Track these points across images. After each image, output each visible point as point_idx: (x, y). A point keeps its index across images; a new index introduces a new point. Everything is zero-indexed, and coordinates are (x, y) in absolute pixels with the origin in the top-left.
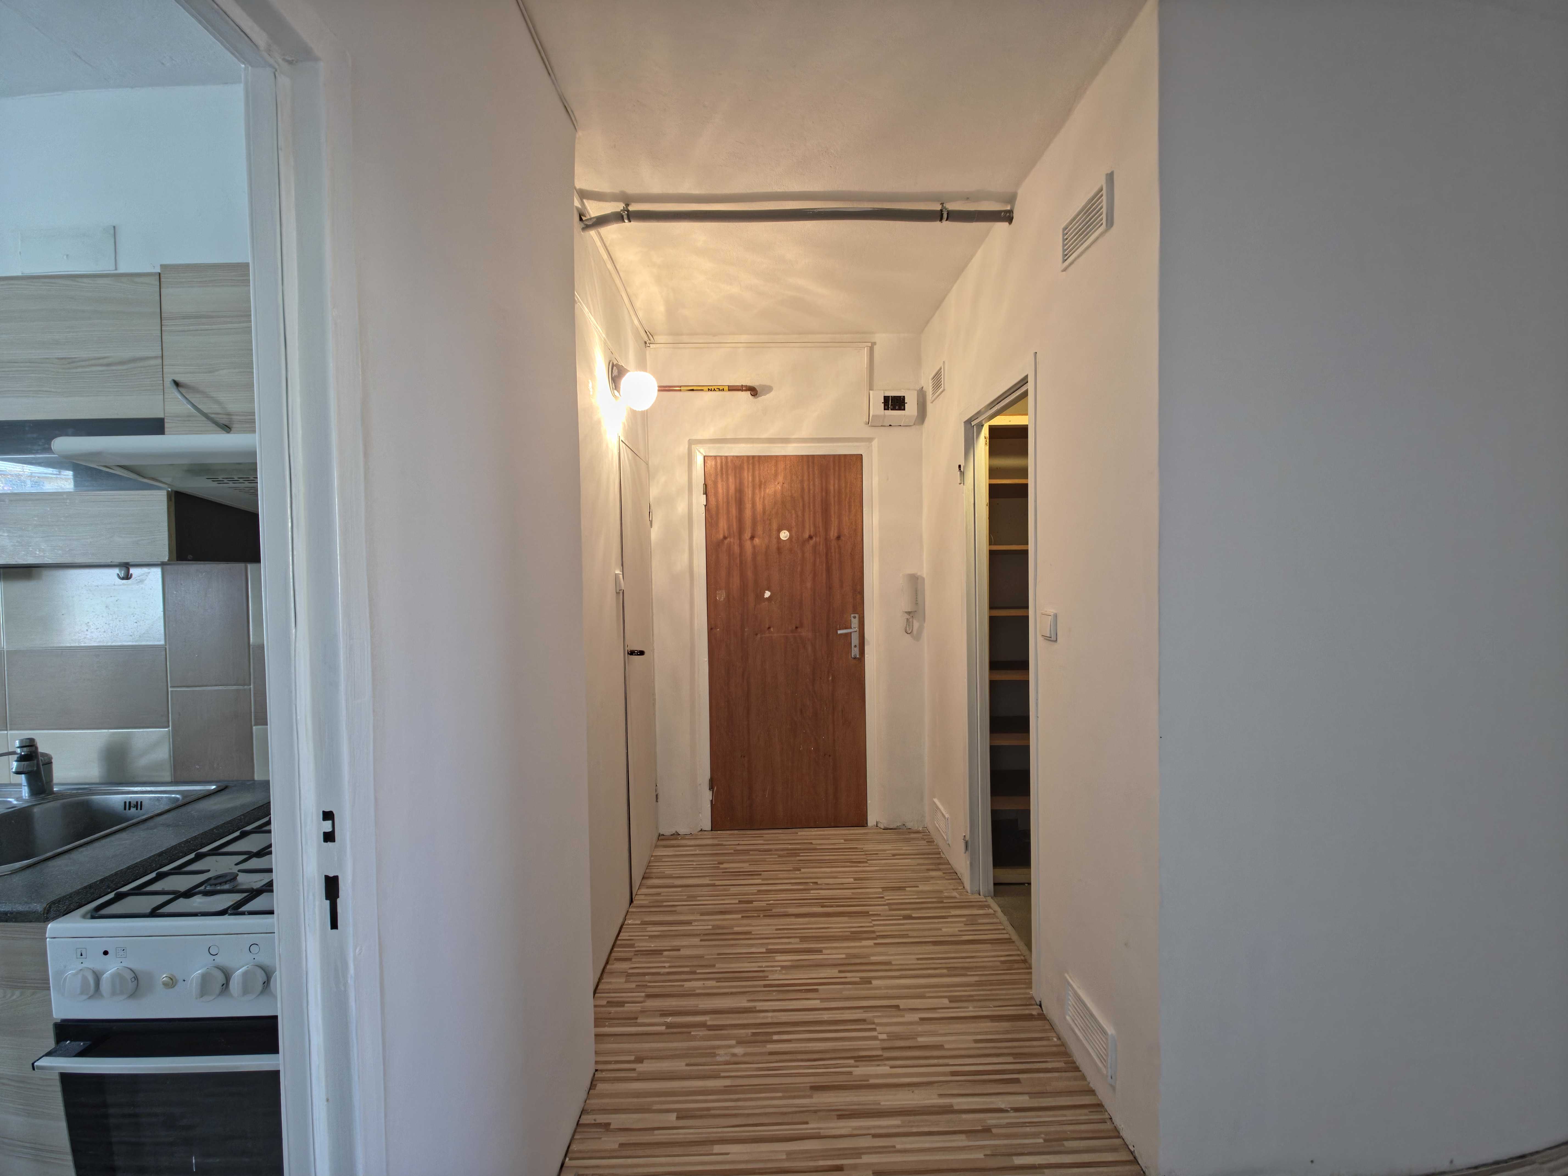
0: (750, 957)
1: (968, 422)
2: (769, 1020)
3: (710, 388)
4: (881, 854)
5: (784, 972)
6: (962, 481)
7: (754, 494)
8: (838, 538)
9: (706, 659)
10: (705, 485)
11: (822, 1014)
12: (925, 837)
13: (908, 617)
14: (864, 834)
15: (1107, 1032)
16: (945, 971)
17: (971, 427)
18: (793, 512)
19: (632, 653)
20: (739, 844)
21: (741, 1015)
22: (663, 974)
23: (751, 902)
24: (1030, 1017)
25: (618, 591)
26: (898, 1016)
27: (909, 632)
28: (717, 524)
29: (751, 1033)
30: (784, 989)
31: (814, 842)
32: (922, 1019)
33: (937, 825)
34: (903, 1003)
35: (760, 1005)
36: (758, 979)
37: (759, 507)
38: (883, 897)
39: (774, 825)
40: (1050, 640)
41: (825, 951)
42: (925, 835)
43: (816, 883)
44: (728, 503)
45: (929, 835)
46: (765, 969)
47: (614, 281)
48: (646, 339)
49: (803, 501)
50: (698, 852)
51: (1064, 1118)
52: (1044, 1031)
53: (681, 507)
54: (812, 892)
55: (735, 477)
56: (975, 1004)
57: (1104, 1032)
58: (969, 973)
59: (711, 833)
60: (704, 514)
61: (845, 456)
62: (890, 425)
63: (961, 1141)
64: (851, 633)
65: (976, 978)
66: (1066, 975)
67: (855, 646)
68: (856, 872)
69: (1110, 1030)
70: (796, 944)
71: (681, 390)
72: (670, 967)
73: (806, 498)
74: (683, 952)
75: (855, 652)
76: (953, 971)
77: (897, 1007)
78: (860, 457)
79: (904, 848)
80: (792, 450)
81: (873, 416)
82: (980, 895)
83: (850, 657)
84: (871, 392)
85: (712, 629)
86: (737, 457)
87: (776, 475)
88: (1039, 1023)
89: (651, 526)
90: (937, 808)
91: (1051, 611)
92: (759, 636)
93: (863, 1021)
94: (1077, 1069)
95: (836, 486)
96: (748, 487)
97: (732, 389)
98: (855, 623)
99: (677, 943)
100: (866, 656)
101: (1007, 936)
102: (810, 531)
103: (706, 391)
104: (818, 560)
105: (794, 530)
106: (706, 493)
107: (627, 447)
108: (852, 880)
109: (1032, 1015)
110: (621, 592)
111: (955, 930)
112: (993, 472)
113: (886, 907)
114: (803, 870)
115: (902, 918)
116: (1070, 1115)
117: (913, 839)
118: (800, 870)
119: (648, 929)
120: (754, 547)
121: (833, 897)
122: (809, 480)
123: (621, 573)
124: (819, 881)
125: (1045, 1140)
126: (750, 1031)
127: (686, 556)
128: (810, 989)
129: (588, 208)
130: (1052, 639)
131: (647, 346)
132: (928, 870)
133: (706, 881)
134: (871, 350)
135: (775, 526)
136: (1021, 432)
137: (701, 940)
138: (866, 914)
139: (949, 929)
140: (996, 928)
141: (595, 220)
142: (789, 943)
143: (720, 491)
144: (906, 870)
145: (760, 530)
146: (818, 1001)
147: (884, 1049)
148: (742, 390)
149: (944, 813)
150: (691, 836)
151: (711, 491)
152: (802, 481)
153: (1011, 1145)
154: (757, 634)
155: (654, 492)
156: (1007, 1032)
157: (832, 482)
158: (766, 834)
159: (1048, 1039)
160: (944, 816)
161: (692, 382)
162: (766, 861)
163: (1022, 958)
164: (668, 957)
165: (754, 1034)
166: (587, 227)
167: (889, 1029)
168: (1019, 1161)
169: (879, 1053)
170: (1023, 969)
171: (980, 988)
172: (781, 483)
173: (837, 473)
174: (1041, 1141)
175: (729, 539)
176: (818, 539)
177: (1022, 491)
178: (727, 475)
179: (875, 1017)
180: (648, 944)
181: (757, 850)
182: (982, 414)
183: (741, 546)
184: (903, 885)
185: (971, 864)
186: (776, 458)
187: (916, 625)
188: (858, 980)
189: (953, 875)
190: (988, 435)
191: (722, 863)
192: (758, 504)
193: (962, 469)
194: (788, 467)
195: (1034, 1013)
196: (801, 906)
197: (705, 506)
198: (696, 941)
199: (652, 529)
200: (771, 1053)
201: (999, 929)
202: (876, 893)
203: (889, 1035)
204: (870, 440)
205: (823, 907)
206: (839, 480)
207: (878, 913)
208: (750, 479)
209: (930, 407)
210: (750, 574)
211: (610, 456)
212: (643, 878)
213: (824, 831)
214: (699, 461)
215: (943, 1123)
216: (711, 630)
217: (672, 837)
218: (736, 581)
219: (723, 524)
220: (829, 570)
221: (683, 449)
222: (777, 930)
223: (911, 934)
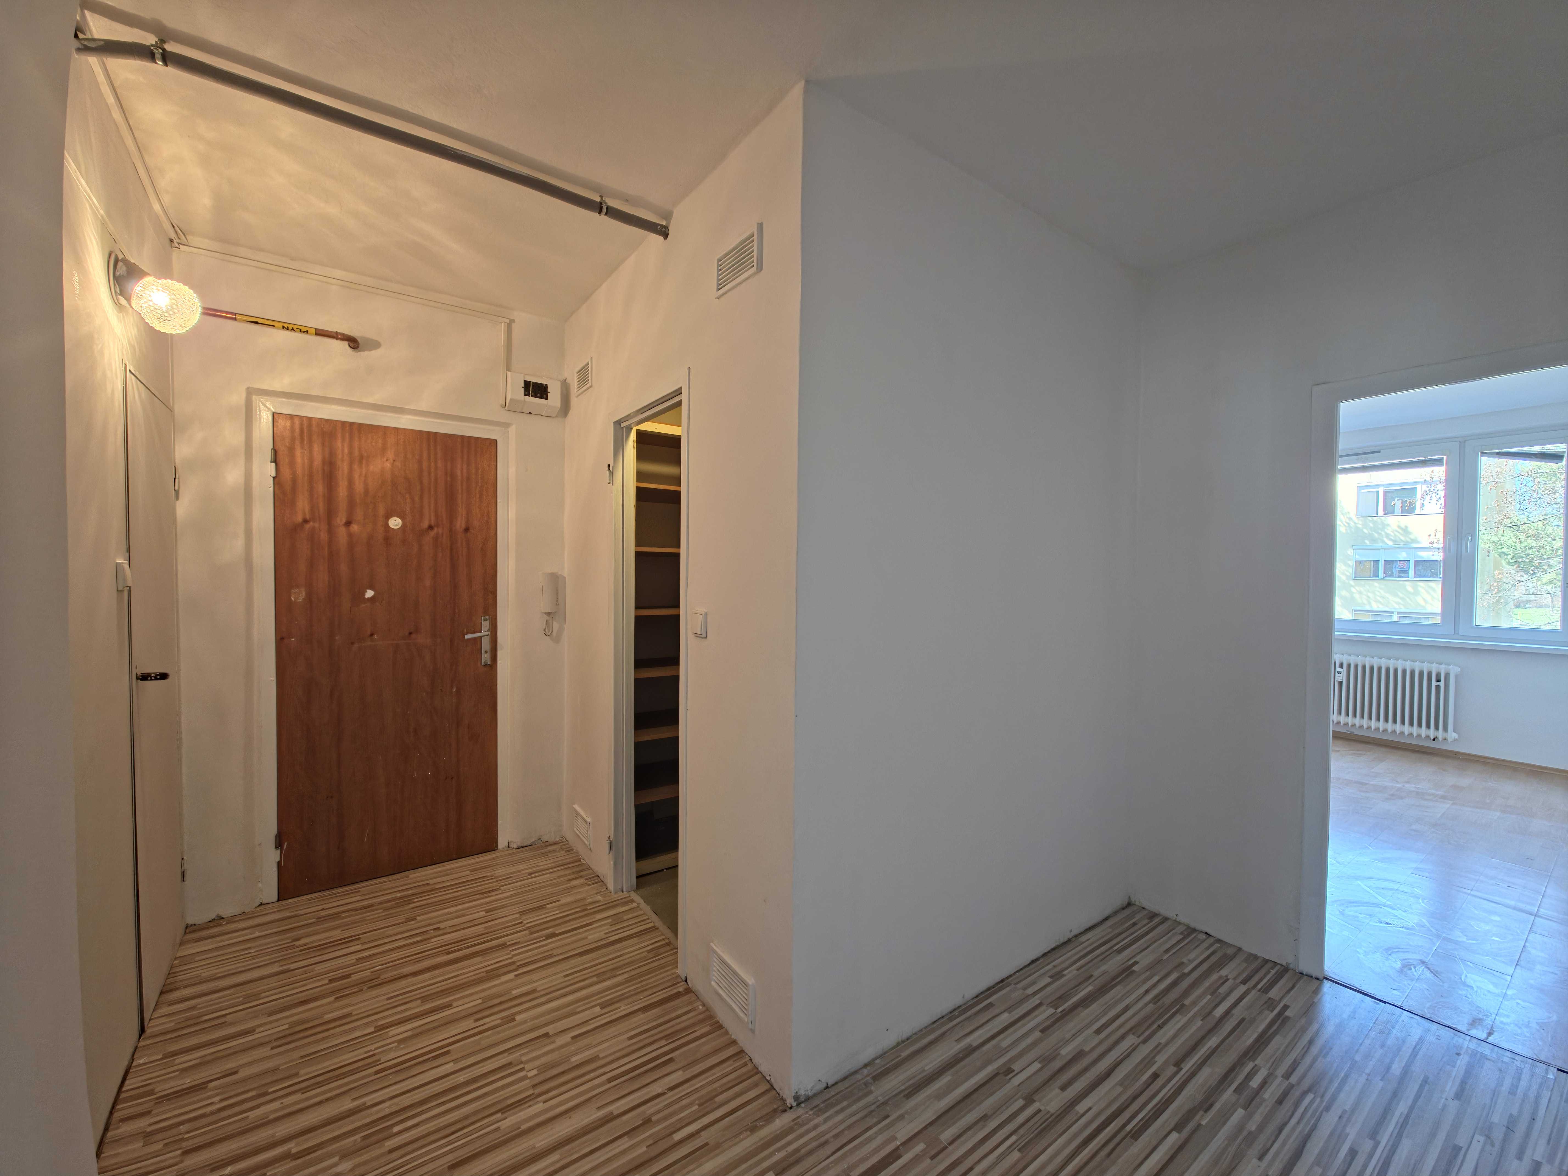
0: (353, 1045)
1: (618, 423)
2: (387, 1111)
3: (286, 326)
4: (515, 876)
5: (402, 1046)
6: (611, 481)
7: (351, 470)
8: (467, 530)
9: (273, 678)
10: (275, 452)
11: (457, 1077)
12: (563, 847)
13: (548, 618)
14: (494, 858)
15: (748, 983)
16: (595, 979)
17: (620, 428)
18: (407, 496)
19: (145, 677)
20: (323, 909)
21: (347, 1120)
22: (212, 1113)
23: (348, 976)
24: (678, 995)
25: (120, 588)
26: (550, 1043)
27: (549, 634)
28: (293, 503)
29: (361, 1137)
30: (402, 1067)
31: (431, 882)
32: (574, 1038)
33: (578, 832)
34: (550, 1029)
35: (369, 1100)
36: (365, 1068)
37: (359, 487)
38: (522, 923)
39: (375, 872)
40: (702, 637)
41: (455, 1004)
42: (563, 845)
43: (438, 929)
44: (311, 476)
45: (568, 844)
46: (375, 1052)
47: (123, 141)
48: (173, 235)
49: (421, 483)
50: (257, 934)
51: (715, 1076)
52: (690, 1003)
53: (233, 476)
54: (433, 940)
55: (323, 444)
56: (626, 1001)
57: (746, 984)
58: (618, 973)
59: (277, 904)
60: (272, 489)
61: (477, 439)
62: (530, 413)
63: (625, 1143)
64: (481, 637)
65: (626, 976)
66: (712, 944)
67: (486, 652)
68: (488, 903)
69: (750, 981)
70: (417, 1007)
71: (235, 319)
72: (222, 1100)
73: (425, 481)
74: (242, 1074)
75: (486, 658)
76: (601, 977)
77: (546, 1035)
78: (494, 443)
79: (541, 864)
80: (406, 422)
81: (511, 399)
82: (623, 892)
83: (479, 663)
84: (509, 374)
85: (282, 638)
86: (327, 421)
87: (384, 449)
88: (686, 998)
89: (177, 498)
90: (578, 814)
91: (702, 610)
92: (356, 646)
93: (510, 1064)
94: (721, 1027)
95: (465, 471)
96: (343, 461)
97: (320, 333)
98: (486, 625)
99: (230, 1065)
100: (499, 662)
101: (651, 925)
102: (430, 520)
103: (278, 328)
104: (440, 555)
105: (409, 518)
106: (275, 461)
107: (138, 381)
108: (483, 913)
109: (679, 992)
110: (126, 590)
111: (602, 935)
112: (640, 476)
113: (527, 932)
114: (419, 918)
115: (544, 938)
116: (718, 1072)
117: (550, 852)
118: (416, 919)
119: (177, 1062)
120: (350, 535)
121: (459, 939)
122: (429, 459)
123: (127, 562)
124: (442, 925)
125: (700, 1105)
126: (358, 1137)
127: (239, 543)
128: (441, 1053)
129: (91, 24)
130: (702, 636)
131: (173, 245)
132: (570, 880)
133: (276, 968)
134: (509, 327)
135: (381, 511)
136: (674, 442)
137: (272, 1048)
138: (504, 946)
139: (594, 935)
140: (640, 920)
141: (102, 43)
142: (409, 1009)
143: (299, 460)
144: (545, 887)
145: (359, 513)
146: (451, 1064)
147: (534, 1086)
148: (337, 339)
149: (586, 818)
150: (244, 915)
151: (284, 459)
152: (420, 462)
153: (670, 1125)
154: (352, 643)
155: (183, 451)
156: (660, 1017)
157: (459, 466)
158: (362, 888)
159: (694, 1009)
160: (586, 822)
161: (255, 312)
162: (367, 920)
163: (667, 941)
164: (216, 1088)
165: (365, 1138)
166: (86, 49)
167: (537, 1063)
168: (678, 1136)
169: (531, 1092)
170: (668, 951)
171: (630, 984)
172: (392, 461)
173: (465, 457)
174: (696, 1107)
175: (311, 523)
176: (440, 531)
177: (674, 498)
178: (310, 441)
179: (521, 1055)
180: (181, 1082)
181: (352, 910)
182: (631, 418)
183: (331, 531)
184: (542, 903)
185: (615, 864)
186: (385, 430)
187: (556, 626)
188: (499, 1021)
189: (597, 879)
190: (635, 439)
191: (299, 939)
192: (357, 483)
193: (611, 469)
194: (401, 442)
195: (681, 989)
196: (420, 961)
197: (274, 478)
198: (265, 1051)
199: (178, 503)
200: (391, 1151)
201: (643, 921)
202: (515, 919)
203: (538, 1068)
204: (507, 425)
205: (448, 953)
206: (468, 465)
207: (518, 941)
208: (346, 451)
209: (574, 401)
210: (344, 568)
211: (109, 391)
212: (162, 993)
213: (444, 866)
214: (264, 418)
215: (603, 1135)
216: (281, 640)
217: (212, 924)
218: (322, 577)
219: (302, 505)
220: (454, 567)
221: (237, 398)
222: (388, 999)
223: (555, 952)
